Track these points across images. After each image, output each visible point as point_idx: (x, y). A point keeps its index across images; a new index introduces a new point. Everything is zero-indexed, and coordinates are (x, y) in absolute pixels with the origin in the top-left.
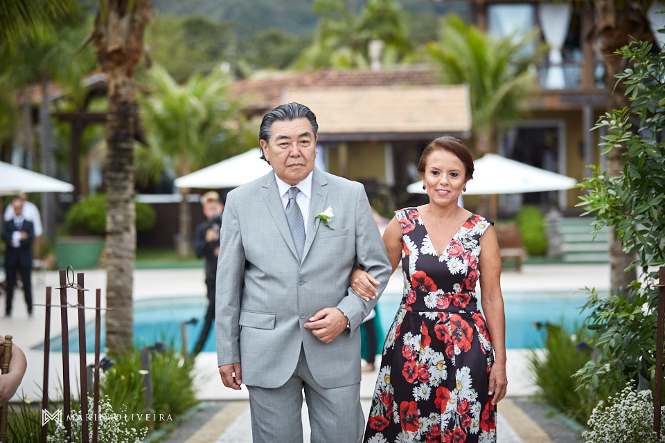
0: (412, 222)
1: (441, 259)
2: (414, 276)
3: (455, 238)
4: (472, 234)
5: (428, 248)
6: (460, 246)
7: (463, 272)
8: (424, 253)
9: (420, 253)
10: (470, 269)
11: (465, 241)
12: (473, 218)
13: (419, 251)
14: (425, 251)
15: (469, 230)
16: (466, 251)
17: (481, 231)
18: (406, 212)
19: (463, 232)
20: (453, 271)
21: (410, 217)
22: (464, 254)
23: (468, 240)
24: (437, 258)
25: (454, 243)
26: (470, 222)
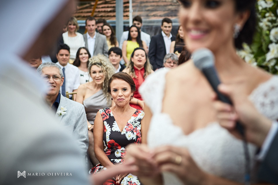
0: (107, 115)
1: (122, 133)
2: (109, 142)
3: (129, 122)
4: (137, 119)
5: (116, 128)
6: (131, 125)
7: (134, 139)
8: (114, 131)
9: (112, 130)
10: (137, 137)
11: (134, 123)
12: (137, 112)
13: (111, 129)
14: (114, 129)
15: (135, 118)
16: (135, 127)
17: (142, 117)
18: (104, 110)
19: (132, 119)
20: (129, 139)
21: (106, 112)
22: (134, 129)
23: (135, 122)
24: (120, 133)
25: (128, 125)
26: (136, 114)
